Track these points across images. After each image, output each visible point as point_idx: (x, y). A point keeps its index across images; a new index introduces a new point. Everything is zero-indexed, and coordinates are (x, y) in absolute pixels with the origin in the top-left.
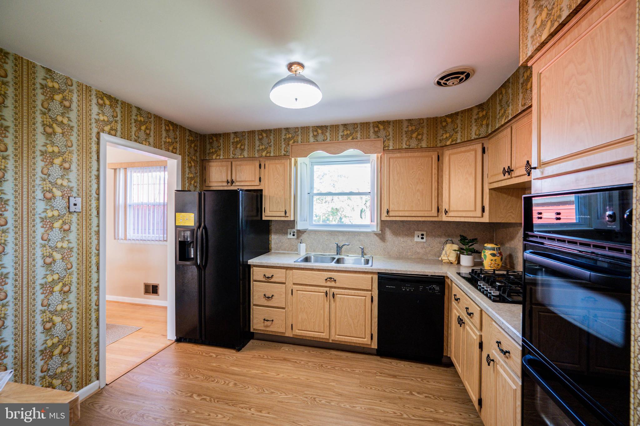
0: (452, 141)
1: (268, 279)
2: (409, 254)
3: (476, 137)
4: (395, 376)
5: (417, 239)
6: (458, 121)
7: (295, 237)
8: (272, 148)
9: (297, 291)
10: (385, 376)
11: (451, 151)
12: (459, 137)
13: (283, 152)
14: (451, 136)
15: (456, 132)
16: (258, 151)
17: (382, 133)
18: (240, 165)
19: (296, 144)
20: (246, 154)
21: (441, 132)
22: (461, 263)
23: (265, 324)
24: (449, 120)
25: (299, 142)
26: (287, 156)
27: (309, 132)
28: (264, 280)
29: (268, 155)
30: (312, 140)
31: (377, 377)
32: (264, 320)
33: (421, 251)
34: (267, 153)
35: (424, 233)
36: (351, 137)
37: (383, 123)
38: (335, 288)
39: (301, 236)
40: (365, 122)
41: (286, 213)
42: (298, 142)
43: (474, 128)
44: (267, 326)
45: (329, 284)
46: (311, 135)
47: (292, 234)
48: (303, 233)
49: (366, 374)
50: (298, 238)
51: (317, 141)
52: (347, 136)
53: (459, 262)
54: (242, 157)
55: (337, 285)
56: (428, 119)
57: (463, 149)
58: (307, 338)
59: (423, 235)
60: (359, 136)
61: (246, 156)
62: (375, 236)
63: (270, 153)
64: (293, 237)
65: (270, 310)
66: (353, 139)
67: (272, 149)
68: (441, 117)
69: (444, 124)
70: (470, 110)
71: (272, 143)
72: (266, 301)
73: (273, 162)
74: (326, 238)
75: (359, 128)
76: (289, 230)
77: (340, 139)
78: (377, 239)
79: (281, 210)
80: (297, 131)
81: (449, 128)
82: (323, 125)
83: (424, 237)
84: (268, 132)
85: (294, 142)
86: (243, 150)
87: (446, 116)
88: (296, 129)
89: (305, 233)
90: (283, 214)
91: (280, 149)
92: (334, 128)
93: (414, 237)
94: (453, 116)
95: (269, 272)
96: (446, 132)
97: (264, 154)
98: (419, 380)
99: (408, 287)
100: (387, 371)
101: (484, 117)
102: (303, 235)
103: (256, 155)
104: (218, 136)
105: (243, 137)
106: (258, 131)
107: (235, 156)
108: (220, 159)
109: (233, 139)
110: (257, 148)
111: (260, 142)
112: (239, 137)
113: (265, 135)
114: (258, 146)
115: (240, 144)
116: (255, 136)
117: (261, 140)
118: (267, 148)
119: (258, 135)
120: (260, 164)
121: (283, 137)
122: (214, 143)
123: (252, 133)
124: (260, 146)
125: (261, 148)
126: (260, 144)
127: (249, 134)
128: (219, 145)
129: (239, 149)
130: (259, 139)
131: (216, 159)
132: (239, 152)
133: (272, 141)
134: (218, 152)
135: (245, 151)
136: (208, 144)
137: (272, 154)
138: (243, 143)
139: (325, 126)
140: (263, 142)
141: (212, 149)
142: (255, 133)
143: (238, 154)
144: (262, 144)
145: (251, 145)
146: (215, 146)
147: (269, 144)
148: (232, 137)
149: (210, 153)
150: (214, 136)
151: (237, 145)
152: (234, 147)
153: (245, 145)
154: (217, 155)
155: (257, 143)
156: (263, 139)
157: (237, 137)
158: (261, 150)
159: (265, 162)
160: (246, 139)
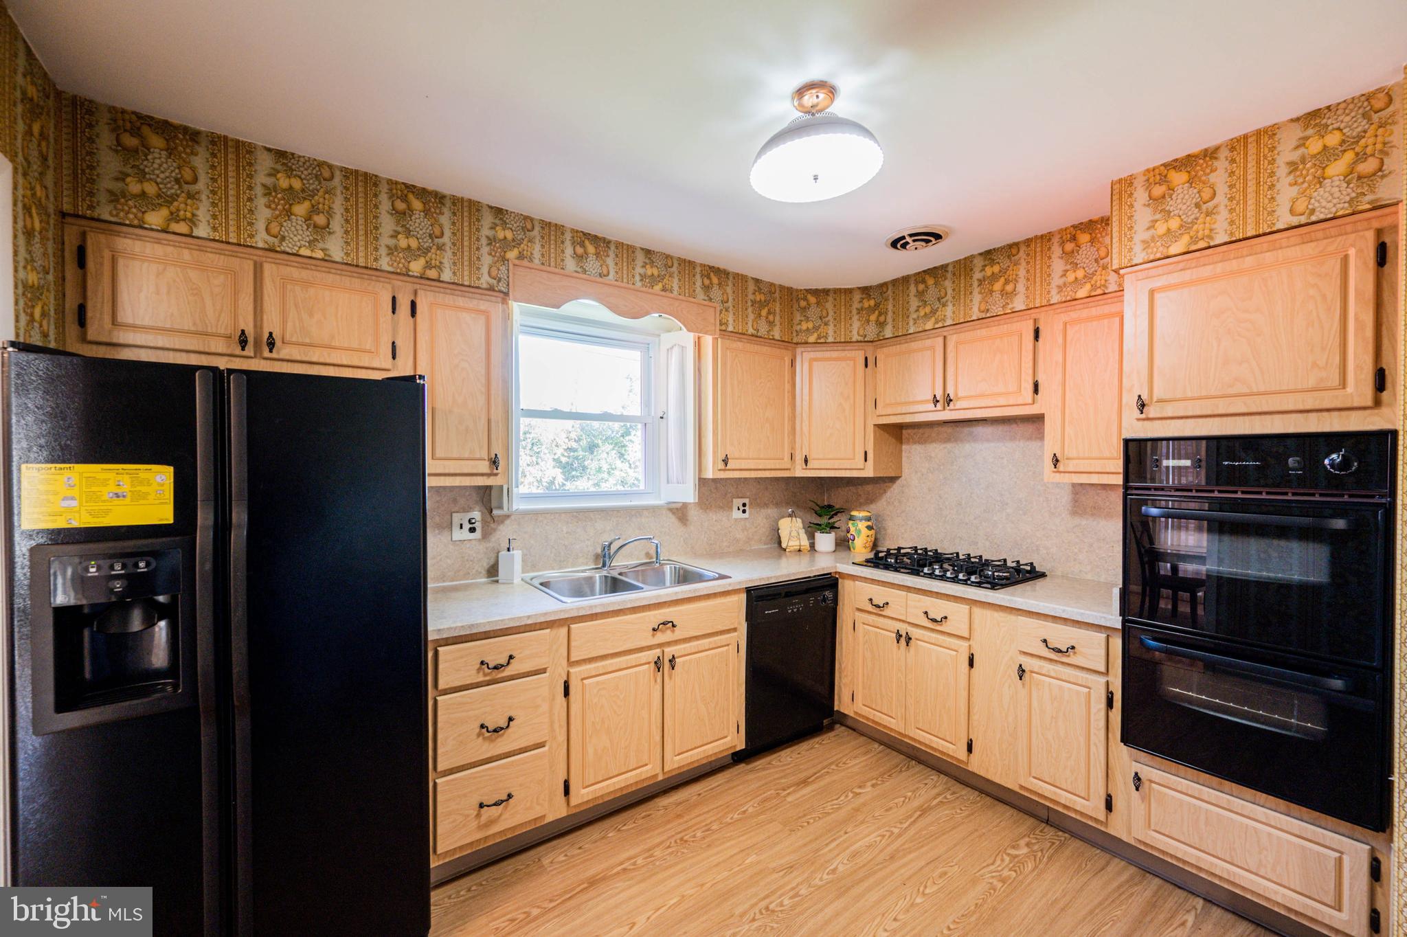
0: (819, 337)
1: (494, 672)
2: (725, 544)
3: (860, 338)
4: (805, 782)
5: (737, 514)
6: (829, 305)
7: (478, 534)
8: (449, 254)
9: (582, 679)
10: (794, 791)
11: (812, 355)
12: (831, 332)
13: (485, 280)
14: (816, 328)
15: (826, 324)
16: (392, 251)
17: (716, 293)
18: (307, 284)
19: (525, 263)
20: (335, 248)
21: (798, 317)
22: (817, 547)
23: (484, 818)
24: (812, 300)
25: (536, 261)
26: (500, 292)
27: (563, 242)
28: (481, 678)
29: (432, 273)
30: (571, 264)
31: (789, 799)
32: (481, 806)
33: (740, 535)
34: (428, 266)
35: (746, 501)
36: (660, 285)
37: (722, 274)
38: (676, 642)
39: (495, 530)
40: (688, 258)
41: (494, 462)
42: (531, 260)
43: (856, 324)
44: (491, 822)
45: (661, 638)
46: (569, 251)
47: (467, 526)
48: (502, 522)
50: (486, 536)
51: (585, 271)
52: (653, 280)
53: (812, 546)
54: (320, 254)
55: (679, 634)
56: (782, 287)
57: (835, 354)
58: (606, 799)
59: (744, 505)
60: (676, 287)
61: (338, 255)
62: (670, 515)
63: (440, 268)
64: (472, 536)
65: (497, 767)
66: (664, 290)
67: (447, 258)
68: (797, 290)
69: (803, 304)
70: (849, 292)
71: (446, 239)
72: (486, 745)
73: (449, 299)
74: (565, 530)
75: (674, 269)
76: (457, 518)
77: (639, 284)
78: (672, 520)
79: (478, 456)
80: (529, 227)
81: (814, 312)
82: (600, 235)
83: (747, 508)
84: (433, 199)
85: (521, 257)
86: (322, 231)
87: (808, 291)
88: (527, 222)
89: (507, 522)
90: (484, 467)
91: (474, 265)
92: (626, 251)
93: (731, 508)
94: (821, 294)
95: (494, 651)
96: (807, 319)
97: (416, 266)
98: (833, 767)
99: (795, 604)
100: (783, 781)
101: (871, 310)
102: (501, 527)
103: (385, 263)
104: (181, 136)
105: (320, 183)
106: (390, 182)
107: (281, 243)
108: (190, 236)
109: (270, 175)
110: (385, 240)
111: (398, 223)
112: (300, 177)
113: (417, 204)
114: (392, 233)
115: (307, 204)
116: (376, 195)
117: (401, 216)
118: (428, 250)
119: (391, 197)
120: (394, 299)
121: (486, 232)
122: (149, 157)
123: (366, 183)
124: (400, 236)
125: (403, 243)
126: (400, 229)
127: (352, 178)
128: (187, 174)
129: (300, 223)
130: (395, 212)
131: (165, 231)
132: (301, 232)
133: (447, 233)
134: (182, 206)
135: (333, 237)
136: (111, 148)
137: (447, 276)
138: (321, 206)
139: (604, 239)
140: (412, 225)
141: (142, 182)
142: (376, 185)
143: (295, 239)
144: (408, 233)
145: (361, 222)
146: (162, 176)
147: (436, 240)
148: (265, 163)
149: (124, 197)
150: (150, 125)
151: (291, 205)
152: (273, 206)
153: (330, 214)
154: (172, 213)
155: (387, 224)
156: (411, 216)
157: (290, 172)
158: (403, 250)
159: (416, 293)
160: (335, 195)
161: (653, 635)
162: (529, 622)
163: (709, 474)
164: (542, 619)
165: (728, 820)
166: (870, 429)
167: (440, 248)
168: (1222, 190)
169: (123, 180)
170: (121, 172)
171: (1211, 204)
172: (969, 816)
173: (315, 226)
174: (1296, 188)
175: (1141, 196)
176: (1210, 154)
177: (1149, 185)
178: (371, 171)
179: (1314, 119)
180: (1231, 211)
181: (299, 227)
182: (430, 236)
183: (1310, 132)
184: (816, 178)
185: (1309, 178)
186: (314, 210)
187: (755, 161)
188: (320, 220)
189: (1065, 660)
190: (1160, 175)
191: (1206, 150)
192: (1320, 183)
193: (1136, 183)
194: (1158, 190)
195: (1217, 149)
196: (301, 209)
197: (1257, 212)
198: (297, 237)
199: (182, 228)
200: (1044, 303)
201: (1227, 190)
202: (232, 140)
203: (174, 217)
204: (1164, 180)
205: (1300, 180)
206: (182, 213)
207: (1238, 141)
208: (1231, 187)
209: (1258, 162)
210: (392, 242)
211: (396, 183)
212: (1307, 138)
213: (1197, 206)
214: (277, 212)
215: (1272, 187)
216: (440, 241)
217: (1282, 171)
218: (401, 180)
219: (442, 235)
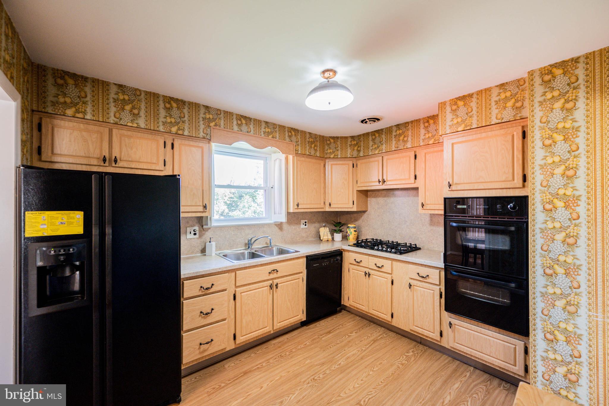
0: (335, 156)
1: (206, 291)
2: (298, 238)
3: (351, 156)
4: (329, 332)
5: (303, 226)
6: (339, 143)
7: (197, 236)
8: (187, 124)
9: (241, 293)
10: (325, 336)
11: (332, 163)
12: (339, 154)
13: (201, 134)
14: (333, 152)
15: (337, 150)
16: (164, 123)
17: (294, 138)
18: (130, 137)
19: (218, 127)
20: (142, 122)
21: (326, 147)
22: (335, 239)
23: (202, 349)
24: (332, 141)
25: (222, 127)
26: (208, 139)
27: (232, 119)
28: (201, 293)
29: (180, 132)
30: (236, 128)
31: (323, 339)
32: (201, 344)
33: (304, 235)
34: (179, 129)
35: (306, 221)
36: (271, 136)
37: (296, 131)
38: (278, 278)
39: (204, 234)
40: (282, 125)
41: (205, 207)
42: (220, 127)
43: (349, 151)
44: (205, 351)
45: (272, 276)
46: (235, 123)
47: (193, 233)
48: (207, 231)
49: (315, 341)
50: (200, 236)
51: (241, 131)
52: (268, 134)
53: (333, 239)
54: (135, 125)
55: (279, 274)
56: (320, 136)
57: (341, 162)
58: (250, 341)
59: (306, 222)
60: (278, 136)
61: (142, 125)
62: (276, 227)
63: (183, 130)
64: (195, 236)
65: (207, 329)
66: (273, 137)
67: (186, 126)
68: (326, 137)
69: (328, 142)
70: (346, 138)
71: (186, 119)
72: (203, 320)
73: (187, 142)
74: (233, 233)
75: (277, 129)
76: (189, 230)
77: (263, 135)
78: (277, 229)
79: (198, 204)
80: (219, 113)
81: (333, 145)
82: (247, 116)
83: (307, 224)
84: (181, 103)
85: (216, 125)
86: (137, 116)
87: (330, 137)
88: (218, 111)
89: (209, 230)
90: (201, 209)
91: (197, 129)
92: (258, 122)
93: (300, 224)
94: (336, 138)
95: (206, 282)
96: (330, 148)
97: (174, 130)
98: (341, 326)
99: (326, 262)
100: (321, 332)
101: (355, 145)
102: (207, 233)
103: (161, 128)
104: (80, 79)
105: (136, 97)
106: (163, 96)
107: (120, 121)
108: (84, 118)
109: (116, 94)
110: (162, 119)
111: (167, 112)
112: (128, 95)
113: (174, 105)
114: (164, 116)
115: (130, 106)
116: (158, 102)
117: (168, 110)
118: (179, 123)
119: (164, 102)
120: (165, 142)
121: (202, 115)
122: (68, 88)
123: (154, 97)
124: (167, 118)
125: (169, 120)
126: (167, 115)
127: (149, 95)
128: (83, 94)
129: (127, 113)
130: (166, 108)
131: (74, 117)
132: (128, 117)
133: (186, 116)
134: (81, 107)
135: (141, 118)
136: (52, 85)
137: (186, 133)
138: (136, 106)
139: (249, 118)
140: (172, 113)
141: (65, 98)
142: (158, 98)
143: (126, 119)
144: (171, 116)
145: (152, 112)
146: (73, 95)
147: (182, 119)
148: (114, 90)
149: (57, 103)
150: (68, 75)
151: (124, 106)
152: (117, 106)
153: (139, 109)
154: (76, 110)
155: (163, 113)
156: (172, 110)
157: (124, 93)
158: (169, 123)
159: (173, 140)
160: (142, 102)
161: (269, 275)
162: (220, 270)
163: (291, 210)
164: (225, 269)
165: (299, 348)
166: (355, 192)
167: (183, 122)
168: (475, 109)
169: (57, 97)
170: (57, 94)
171: (471, 114)
172: (391, 342)
173: (134, 114)
174: (497, 110)
175: (448, 109)
176: (471, 96)
177: (451, 105)
178: (156, 92)
179: (502, 86)
180: (478, 116)
181: (127, 115)
182: (180, 117)
183: (501, 91)
184: (329, 103)
185: (501, 107)
186: (133, 108)
187: (307, 97)
188: (136, 111)
189: (425, 280)
190: (455, 101)
191: (469, 94)
192: (505, 109)
193: (447, 104)
194: (454, 107)
195: (473, 94)
196: (128, 107)
197: (486, 118)
198: (126, 118)
199: (80, 115)
200: (418, 145)
201: (476, 109)
202: (101, 80)
203: (77, 111)
204: (456, 104)
205: (499, 107)
206: (80, 109)
207: (479, 92)
208: (478, 108)
209: (486, 100)
210: (164, 120)
211: (166, 97)
212: (500, 93)
213: (467, 114)
214: (119, 109)
215: (490, 109)
216: (184, 119)
217: (493, 104)
218: (168, 96)
219: (184, 117)
